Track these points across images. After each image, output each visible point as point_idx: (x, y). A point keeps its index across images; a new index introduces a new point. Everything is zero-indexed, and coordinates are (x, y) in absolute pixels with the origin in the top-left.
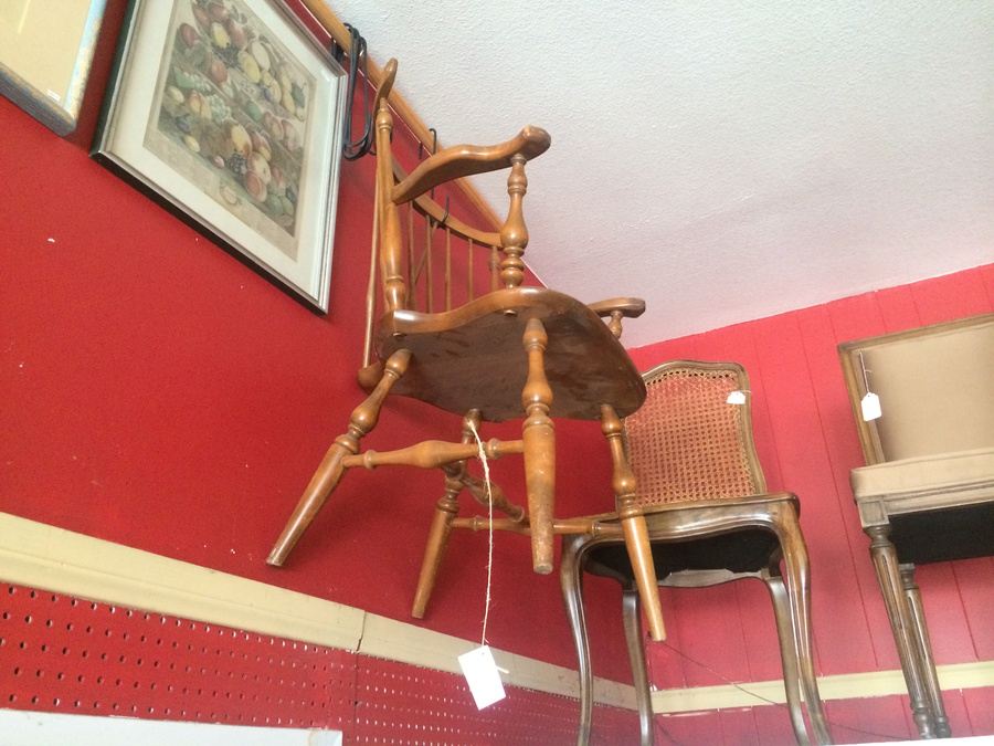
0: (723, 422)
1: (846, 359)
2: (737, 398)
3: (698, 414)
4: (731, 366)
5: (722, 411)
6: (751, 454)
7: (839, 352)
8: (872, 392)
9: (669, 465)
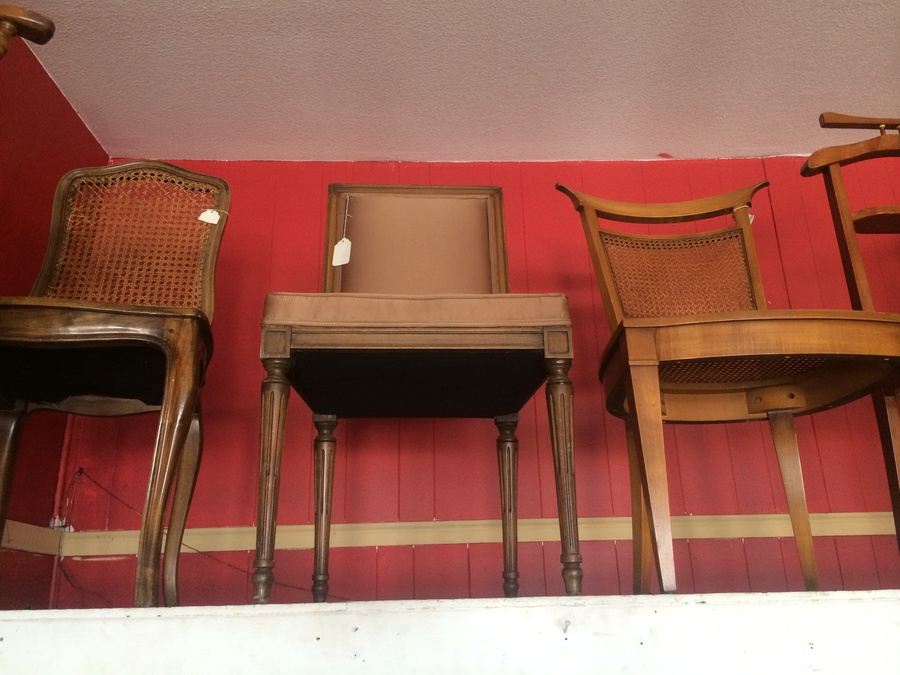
0: (187, 238)
1: (334, 200)
2: (211, 217)
3: (160, 225)
5: (190, 227)
7: (329, 191)
8: (347, 237)
9: (108, 274)
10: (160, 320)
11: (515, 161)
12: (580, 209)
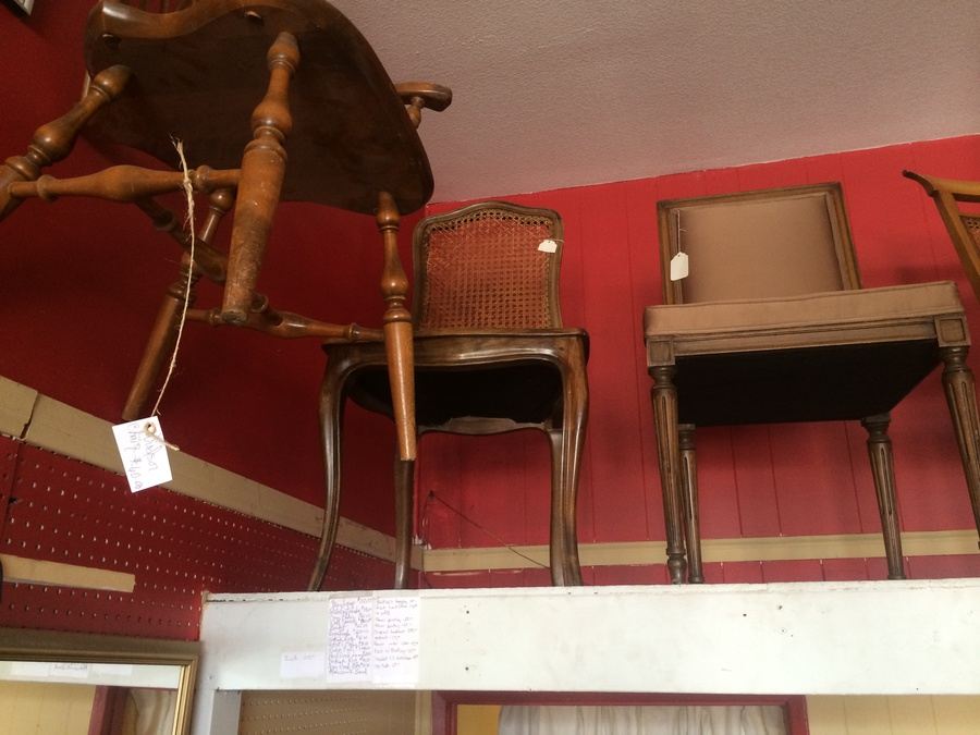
0: (530, 269)
1: (663, 217)
2: (548, 246)
3: (505, 259)
4: (549, 213)
5: (531, 258)
6: (554, 304)
7: (658, 209)
8: (682, 251)
9: (467, 308)
10: (550, 340)
11: (833, 152)
12: (935, 194)
